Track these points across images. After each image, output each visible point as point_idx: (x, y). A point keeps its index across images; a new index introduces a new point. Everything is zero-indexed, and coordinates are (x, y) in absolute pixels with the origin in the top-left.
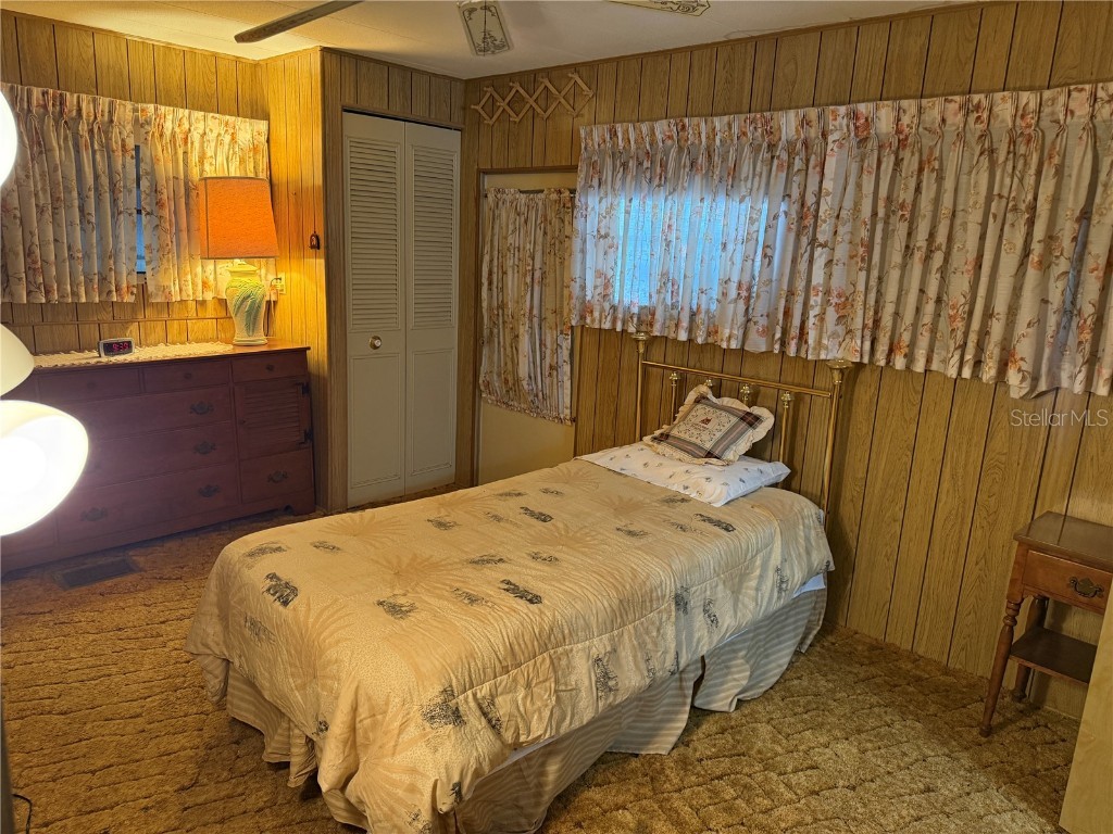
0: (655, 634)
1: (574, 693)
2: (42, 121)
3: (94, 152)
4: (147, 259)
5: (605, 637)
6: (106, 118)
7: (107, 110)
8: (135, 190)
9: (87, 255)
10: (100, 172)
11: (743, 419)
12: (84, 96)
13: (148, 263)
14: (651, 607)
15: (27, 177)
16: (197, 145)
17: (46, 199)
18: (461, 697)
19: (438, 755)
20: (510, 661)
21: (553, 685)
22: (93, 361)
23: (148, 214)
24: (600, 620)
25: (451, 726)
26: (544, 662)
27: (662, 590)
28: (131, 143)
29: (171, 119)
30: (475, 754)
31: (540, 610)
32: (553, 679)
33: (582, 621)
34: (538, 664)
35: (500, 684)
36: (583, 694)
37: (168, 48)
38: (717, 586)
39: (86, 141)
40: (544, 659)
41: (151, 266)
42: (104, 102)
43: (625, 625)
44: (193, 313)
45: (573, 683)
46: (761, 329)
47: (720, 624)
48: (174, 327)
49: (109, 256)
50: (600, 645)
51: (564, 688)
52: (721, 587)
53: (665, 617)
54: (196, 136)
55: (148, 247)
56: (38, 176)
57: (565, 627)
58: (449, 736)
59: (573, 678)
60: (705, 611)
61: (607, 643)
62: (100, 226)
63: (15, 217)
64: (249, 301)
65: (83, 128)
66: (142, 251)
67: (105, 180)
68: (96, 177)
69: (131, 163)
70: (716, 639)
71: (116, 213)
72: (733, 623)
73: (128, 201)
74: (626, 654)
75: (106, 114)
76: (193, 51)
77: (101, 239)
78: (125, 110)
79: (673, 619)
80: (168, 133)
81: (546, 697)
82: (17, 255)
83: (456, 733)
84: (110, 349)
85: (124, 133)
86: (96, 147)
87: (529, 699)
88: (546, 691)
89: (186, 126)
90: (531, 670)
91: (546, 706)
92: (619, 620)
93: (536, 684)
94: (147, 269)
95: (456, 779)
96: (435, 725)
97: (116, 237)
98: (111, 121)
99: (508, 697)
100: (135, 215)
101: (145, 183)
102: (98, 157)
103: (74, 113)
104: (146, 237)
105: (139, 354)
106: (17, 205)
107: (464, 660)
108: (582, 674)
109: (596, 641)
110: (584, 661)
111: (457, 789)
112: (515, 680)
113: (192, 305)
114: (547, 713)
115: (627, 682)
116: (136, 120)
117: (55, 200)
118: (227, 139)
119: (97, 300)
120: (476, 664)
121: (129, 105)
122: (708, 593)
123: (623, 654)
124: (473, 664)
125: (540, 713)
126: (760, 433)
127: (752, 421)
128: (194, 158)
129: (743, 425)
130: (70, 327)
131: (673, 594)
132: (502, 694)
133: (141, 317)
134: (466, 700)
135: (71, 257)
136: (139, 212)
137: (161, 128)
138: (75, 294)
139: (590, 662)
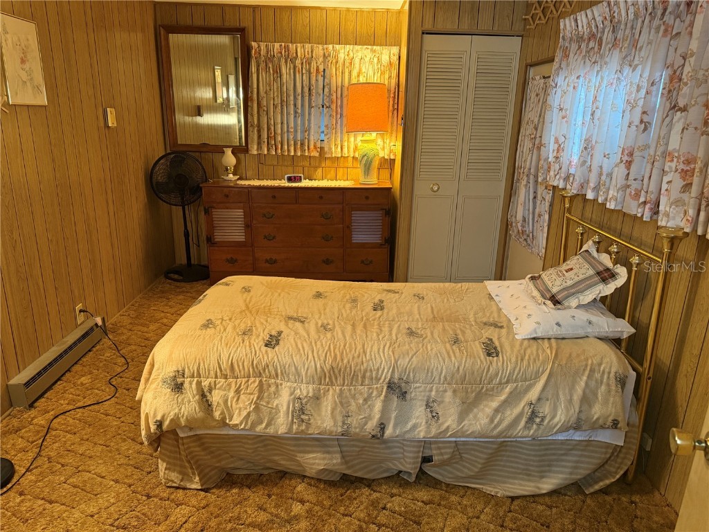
0: (361, 401)
1: (274, 411)
2: (279, 60)
3: (302, 74)
4: (325, 133)
5: (311, 387)
6: (310, 56)
7: (310, 51)
8: (322, 94)
9: (296, 131)
10: (304, 85)
11: (599, 273)
12: (299, 45)
13: (326, 135)
14: (363, 382)
15: (270, 90)
16: (357, 66)
17: (278, 101)
18: (189, 379)
19: (155, 401)
20: (229, 372)
21: (255, 399)
22: (283, 185)
23: (327, 107)
24: (309, 374)
25: (169, 390)
26: (254, 384)
27: (377, 373)
28: (321, 68)
29: (343, 52)
30: (177, 411)
31: (266, 351)
32: (256, 395)
33: (293, 368)
34: (250, 383)
35: (219, 383)
36: (282, 414)
37: (348, 10)
38: (445, 391)
39: (299, 69)
40: (254, 382)
41: (327, 137)
42: (308, 46)
43: (332, 385)
44: (350, 164)
45: (275, 405)
46: (633, 193)
47: (440, 421)
48: (340, 172)
49: (307, 130)
50: (306, 390)
51: (265, 404)
52: (449, 393)
53: (375, 393)
54: (357, 61)
55: (326, 126)
56: (275, 90)
57: (279, 368)
58: (165, 395)
59: (276, 402)
60: (427, 406)
61: (311, 390)
62: (303, 115)
63: (264, 110)
64: (366, 158)
65: (298, 62)
66: (323, 128)
67: (306, 90)
68: (302, 87)
69: (321, 79)
70: (434, 431)
71: (310, 107)
72: (454, 426)
73: (317, 100)
74: (327, 404)
75: (310, 53)
76: (362, 11)
77: (303, 121)
78: (319, 50)
79: (382, 397)
80: (341, 61)
81: (247, 403)
82: (264, 130)
83: (171, 395)
84: (290, 179)
85: (318, 63)
86: (304, 72)
87: (235, 399)
88: (249, 400)
89: (351, 55)
90: (243, 383)
91: (246, 409)
92: (327, 380)
93: (244, 393)
94: (325, 138)
95: (159, 418)
96: (163, 386)
97: (309, 120)
98: (312, 57)
99: (222, 393)
100: (321, 108)
101: (326, 90)
102: (304, 77)
103: (295, 54)
104: (325, 121)
105: (305, 183)
106: (265, 105)
107: (197, 360)
108: (283, 401)
109: (303, 386)
110: (288, 394)
111: (160, 424)
112: (229, 385)
113: (350, 160)
114: (244, 413)
115: (319, 422)
116: (324, 55)
117: (282, 101)
118: (376, 60)
119: (299, 154)
120: (204, 365)
121: (320, 47)
122: (433, 393)
123: (325, 403)
124: (202, 365)
125: (240, 411)
126: (609, 289)
127: (606, 275)
128: (354, 73)
129: (597, 279)
130: (290, 168)
131: (387, 380)
132: (218, 389)
133: (323, 165)
134: (191, 383)
135: (288, 131)
136: (323, 106)
137: (336, 57)
138: (289, 151)
139: (293, 397)
